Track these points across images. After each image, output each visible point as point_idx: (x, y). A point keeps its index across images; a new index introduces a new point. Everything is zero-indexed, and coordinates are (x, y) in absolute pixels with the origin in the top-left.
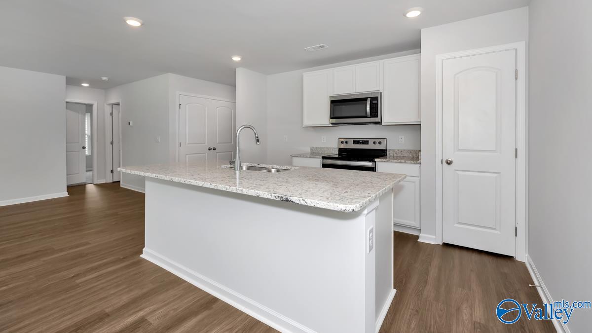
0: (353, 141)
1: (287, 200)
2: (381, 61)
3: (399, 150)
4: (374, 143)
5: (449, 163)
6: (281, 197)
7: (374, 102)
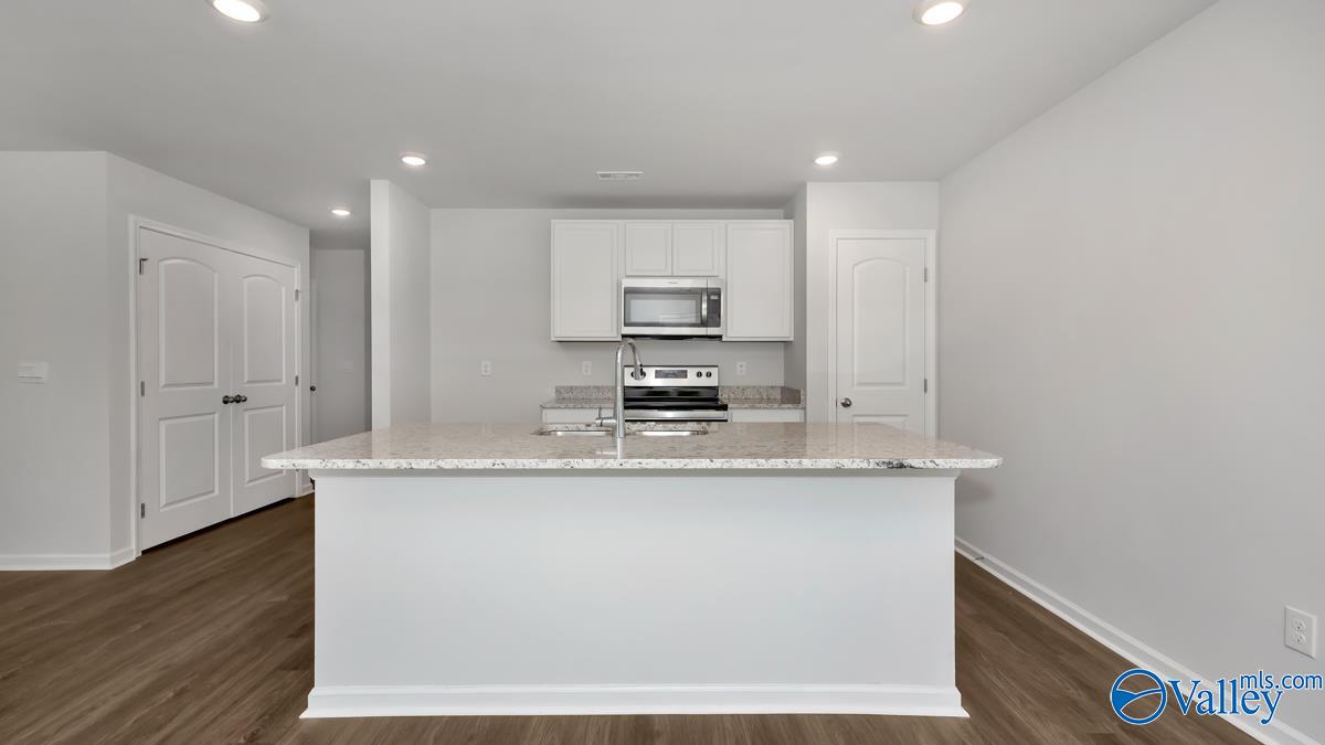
0: (657, 372)
1: (902, 466)
2: (722, 222)
3: (738, 388)
4: (699, 375)
5: (846, 405)
6: (890, 463)
7: (713, 297)
